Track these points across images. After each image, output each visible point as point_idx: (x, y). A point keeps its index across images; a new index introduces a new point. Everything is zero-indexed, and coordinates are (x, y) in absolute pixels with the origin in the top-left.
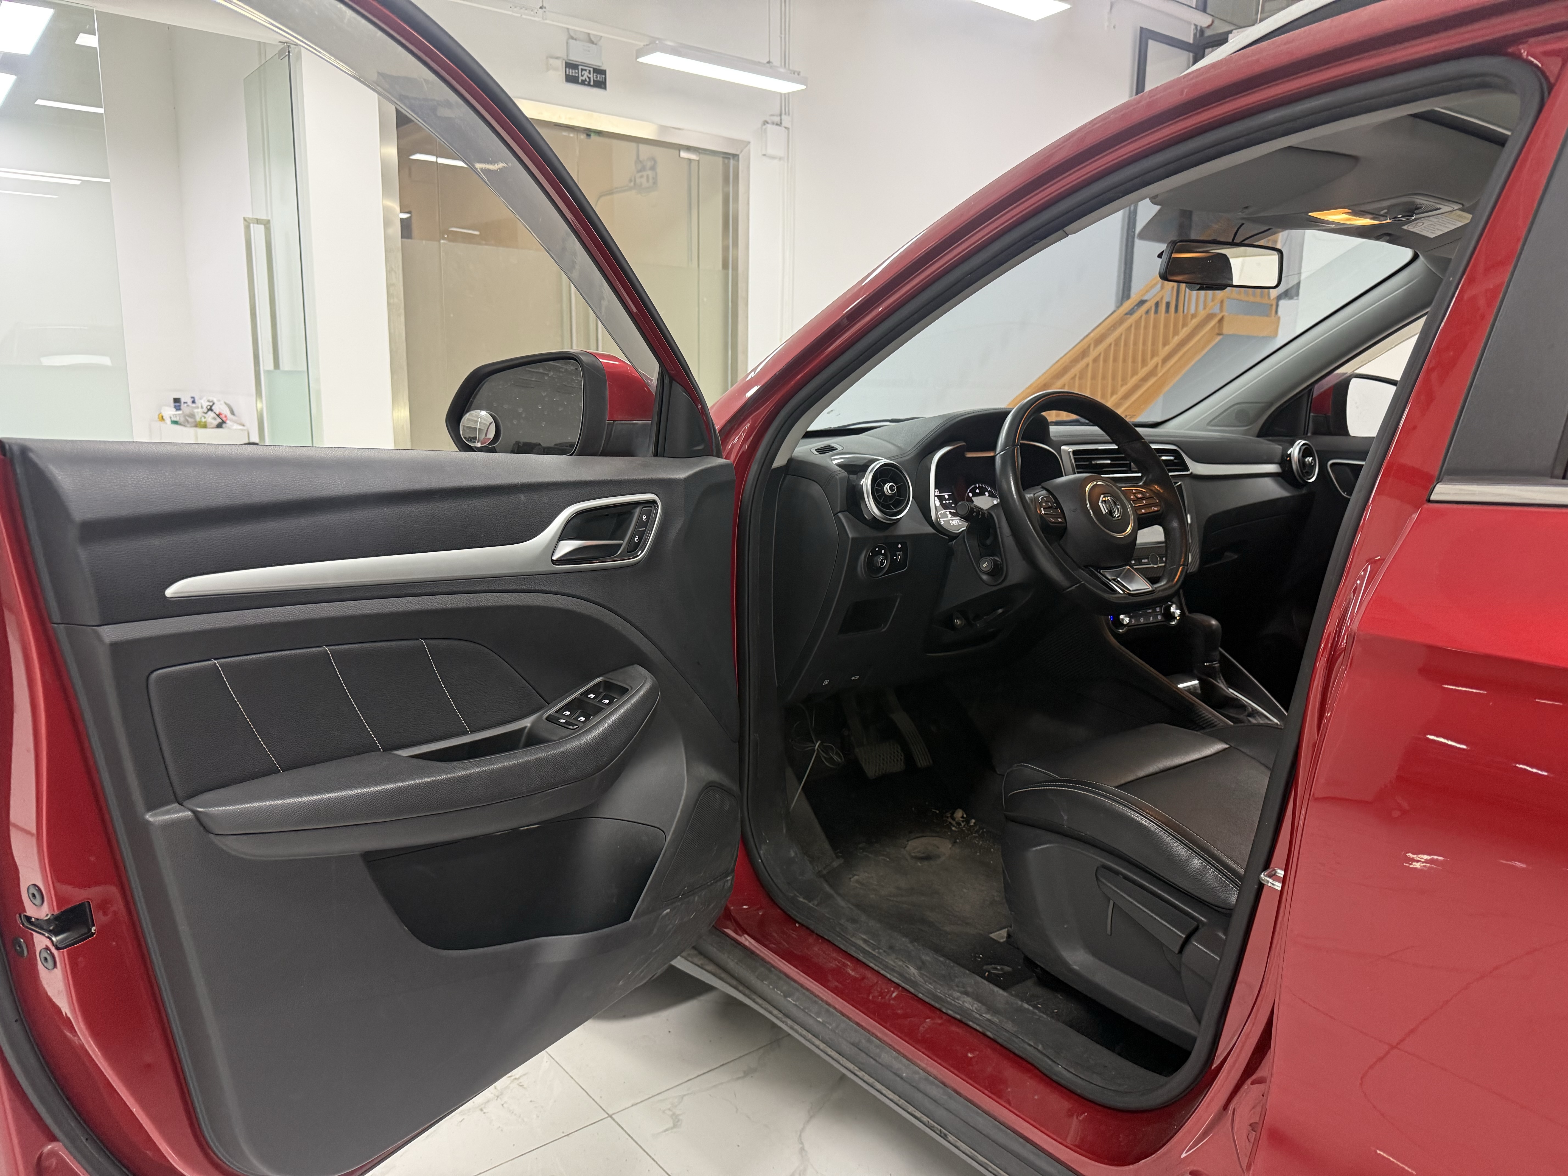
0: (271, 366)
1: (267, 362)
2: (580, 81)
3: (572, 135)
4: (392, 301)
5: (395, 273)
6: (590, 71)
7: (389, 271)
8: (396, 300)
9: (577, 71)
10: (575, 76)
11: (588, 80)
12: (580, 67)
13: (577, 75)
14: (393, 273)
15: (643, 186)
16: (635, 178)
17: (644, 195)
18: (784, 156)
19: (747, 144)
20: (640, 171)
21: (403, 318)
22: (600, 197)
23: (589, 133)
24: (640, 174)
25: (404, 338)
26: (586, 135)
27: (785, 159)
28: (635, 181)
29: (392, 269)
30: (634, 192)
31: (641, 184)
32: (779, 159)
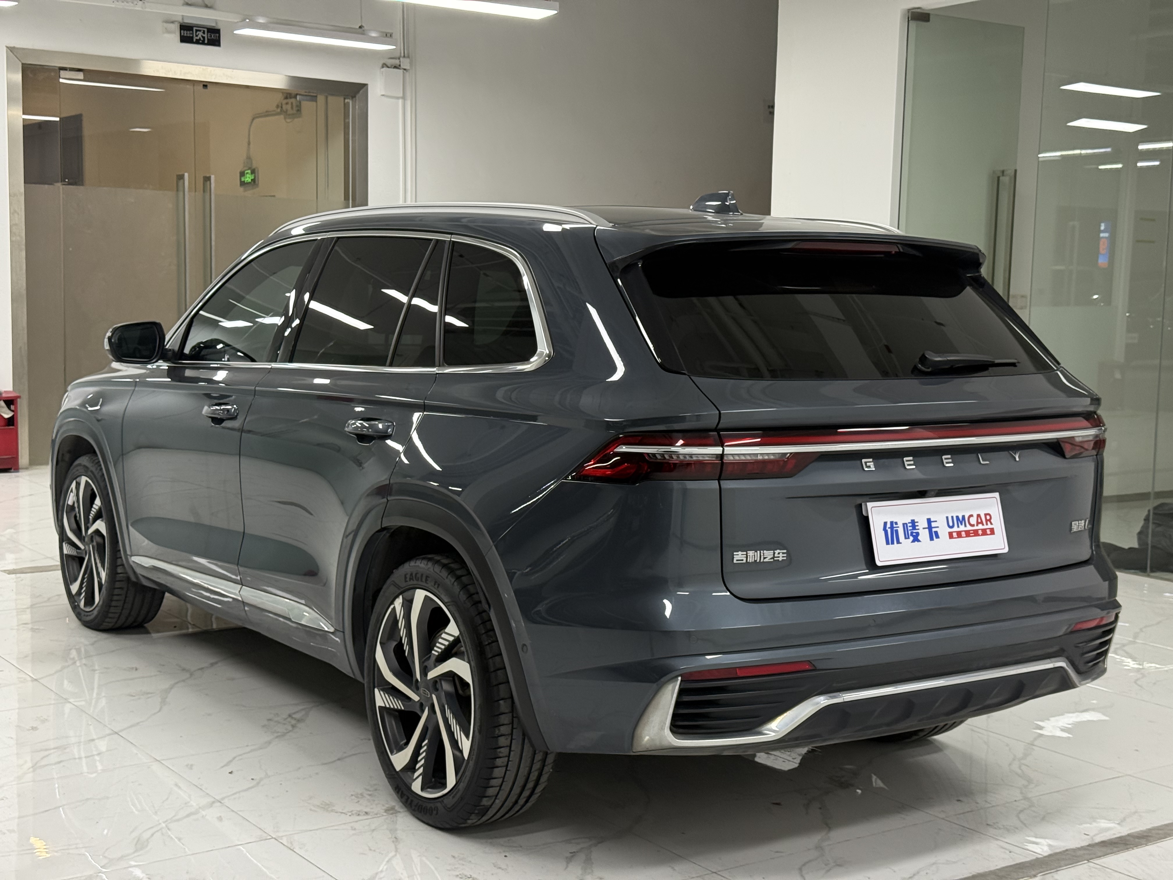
2: (194, 40)
3: (188, 86)
4: (14, 239)
5: (18, 214)
6: (204, 31)
7: (13, 213)
8: (18, 238)
9: (191, 32)
10: (190, 37)
11: (202, 39)
12: (195, 29)
13: (191, 35)
14: (16, 215)
15: (289, 112)
16: (282, 104)
17: (288, 120)
18: (401, 95)
19: (364, 86)
20: (286, 98)
21: (24, 254)
22: (253, 119)
23: (205, 84)
24: (286, 101)
25: (24, 271)
26: (202, 86)
27: (404, 98)
28: (282, 107)
29: (15, 211)
30: (282, 116)
31: (287, 110)
32: (398, 98)
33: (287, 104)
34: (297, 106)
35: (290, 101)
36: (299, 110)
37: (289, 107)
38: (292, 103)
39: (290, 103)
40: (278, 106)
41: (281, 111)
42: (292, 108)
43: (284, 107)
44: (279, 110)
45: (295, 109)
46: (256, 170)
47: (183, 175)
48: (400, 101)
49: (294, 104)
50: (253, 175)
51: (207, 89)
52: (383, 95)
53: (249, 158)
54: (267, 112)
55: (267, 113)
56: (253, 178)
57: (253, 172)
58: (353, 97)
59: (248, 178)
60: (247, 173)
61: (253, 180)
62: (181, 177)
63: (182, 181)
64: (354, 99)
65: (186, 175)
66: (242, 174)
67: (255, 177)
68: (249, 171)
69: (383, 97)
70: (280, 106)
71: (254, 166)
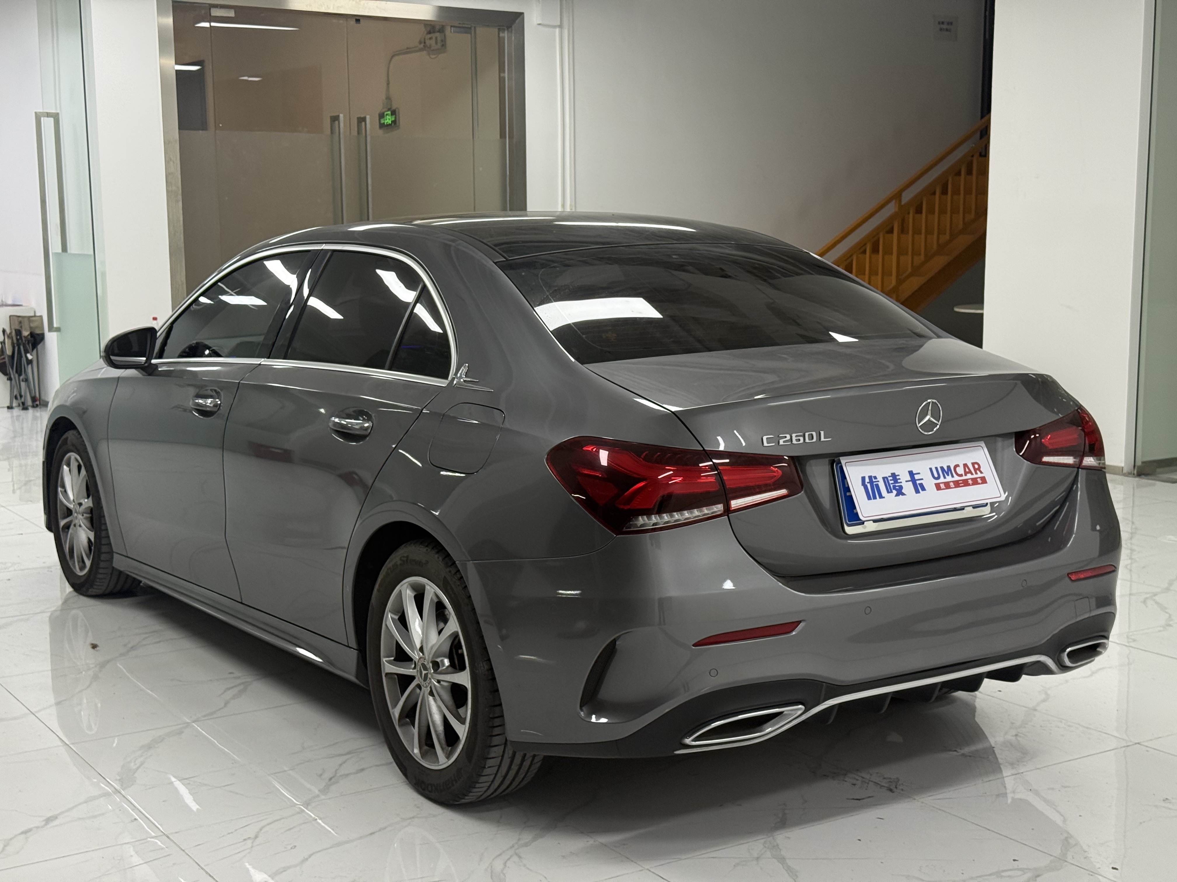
0: (60, 251)
1: (55, 246)
3: (341, 22)
4: (170, 189)
5: (174, 162)
7: (167, 161)
8: (174, 188)
14: (172, 163)
15: (432, 48)
16: (425, 39)
17: (433, 56)
18: (559, 24)
19: (519, 15)
20: (429, 33)
21: (180, 204)
22: (393, 57)
23: (358, 18)
24: (429, 36)
25: (182, 222)
26: (354, 20)
27: (561, 26)
28: (425, 43)
29: (171, 159)
30: (425, 52)
31: (430, 46)
32: (555, 27)
33: (431, 38)
34: (442, 41)
35: (433, 35)
36: (444, 45)
37: (433, 42)
38: (436, 38)
39: (434, 38)
40: (420, 43)
41: (424, 46)
42: (436, 43)
43: (428, 42)
44: (422, 46)
45: (439, 44)
46: (397, 110)
47: (338, 116)
48: (557, 30)
49: (439, 39)
50: (394, 116)
51: (360, 23)
52: (539, 24)
53: (388, 98)
54: (408, 48)
55: (408, 50)
56: (393, 119)
57: (393, 113)
58: (509, 27)
59: (388, 120)
60: (387, 115)
61: (394, 122)
62: (335, 119)
63: (337, 122)
64: (510, 29)
65: (341, 116)
66: (382, 116)
67: (395, 118)
68: (389, 112)
69: (540, 27)
70: (423, 42)
71: (394, 108)
